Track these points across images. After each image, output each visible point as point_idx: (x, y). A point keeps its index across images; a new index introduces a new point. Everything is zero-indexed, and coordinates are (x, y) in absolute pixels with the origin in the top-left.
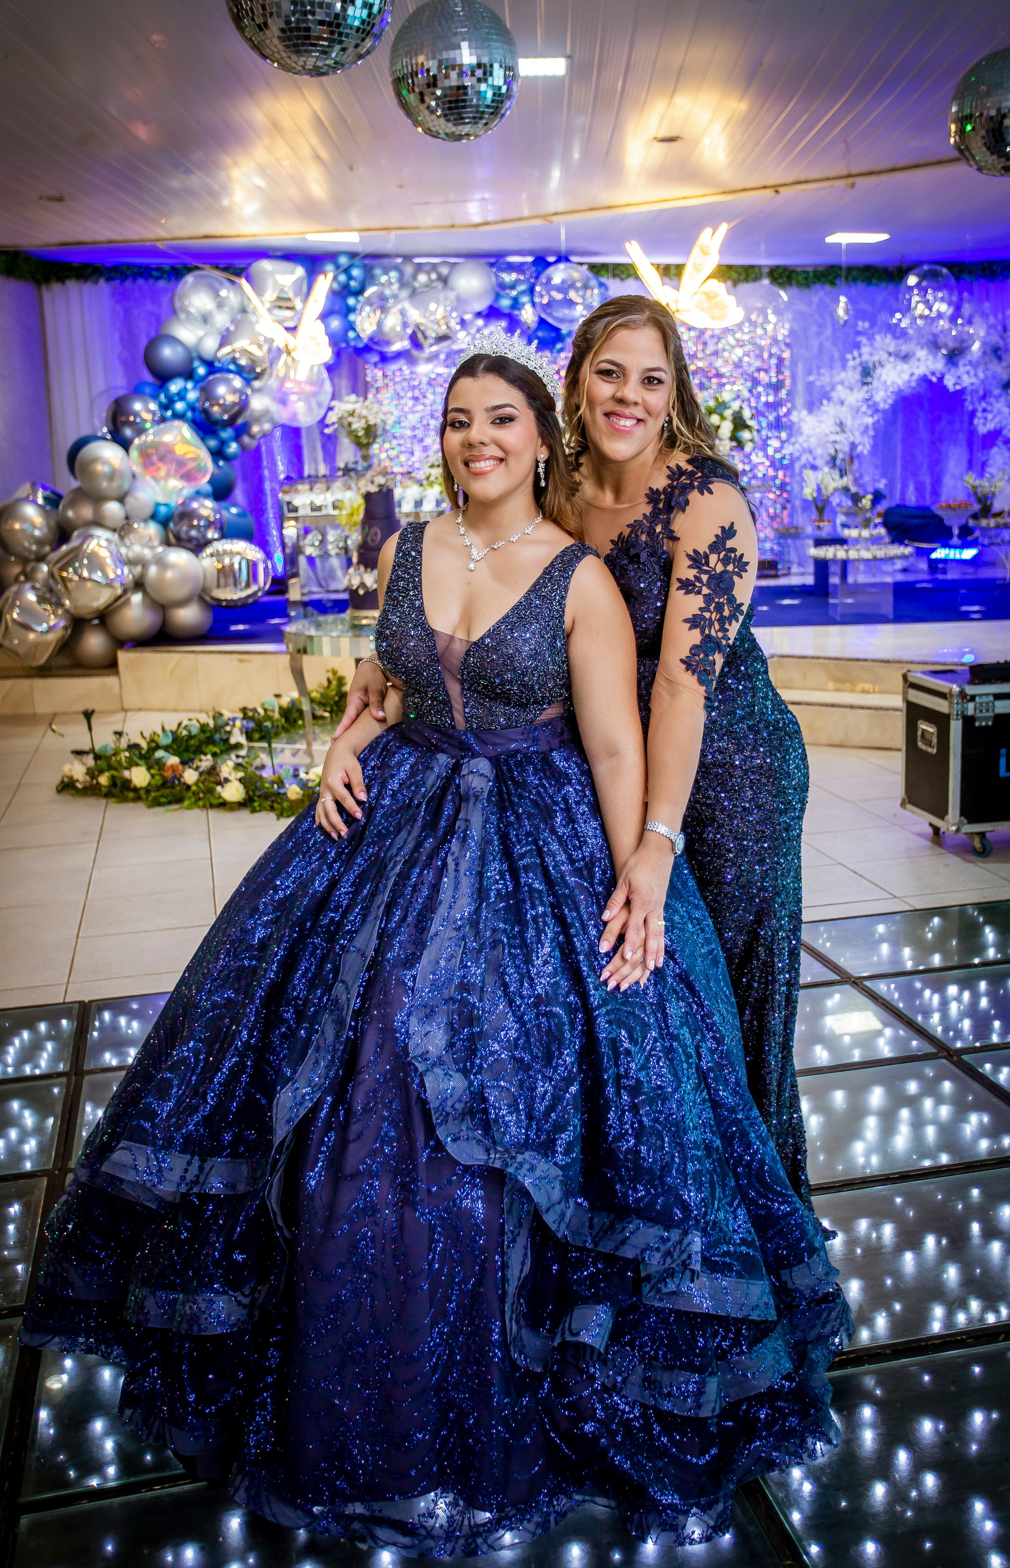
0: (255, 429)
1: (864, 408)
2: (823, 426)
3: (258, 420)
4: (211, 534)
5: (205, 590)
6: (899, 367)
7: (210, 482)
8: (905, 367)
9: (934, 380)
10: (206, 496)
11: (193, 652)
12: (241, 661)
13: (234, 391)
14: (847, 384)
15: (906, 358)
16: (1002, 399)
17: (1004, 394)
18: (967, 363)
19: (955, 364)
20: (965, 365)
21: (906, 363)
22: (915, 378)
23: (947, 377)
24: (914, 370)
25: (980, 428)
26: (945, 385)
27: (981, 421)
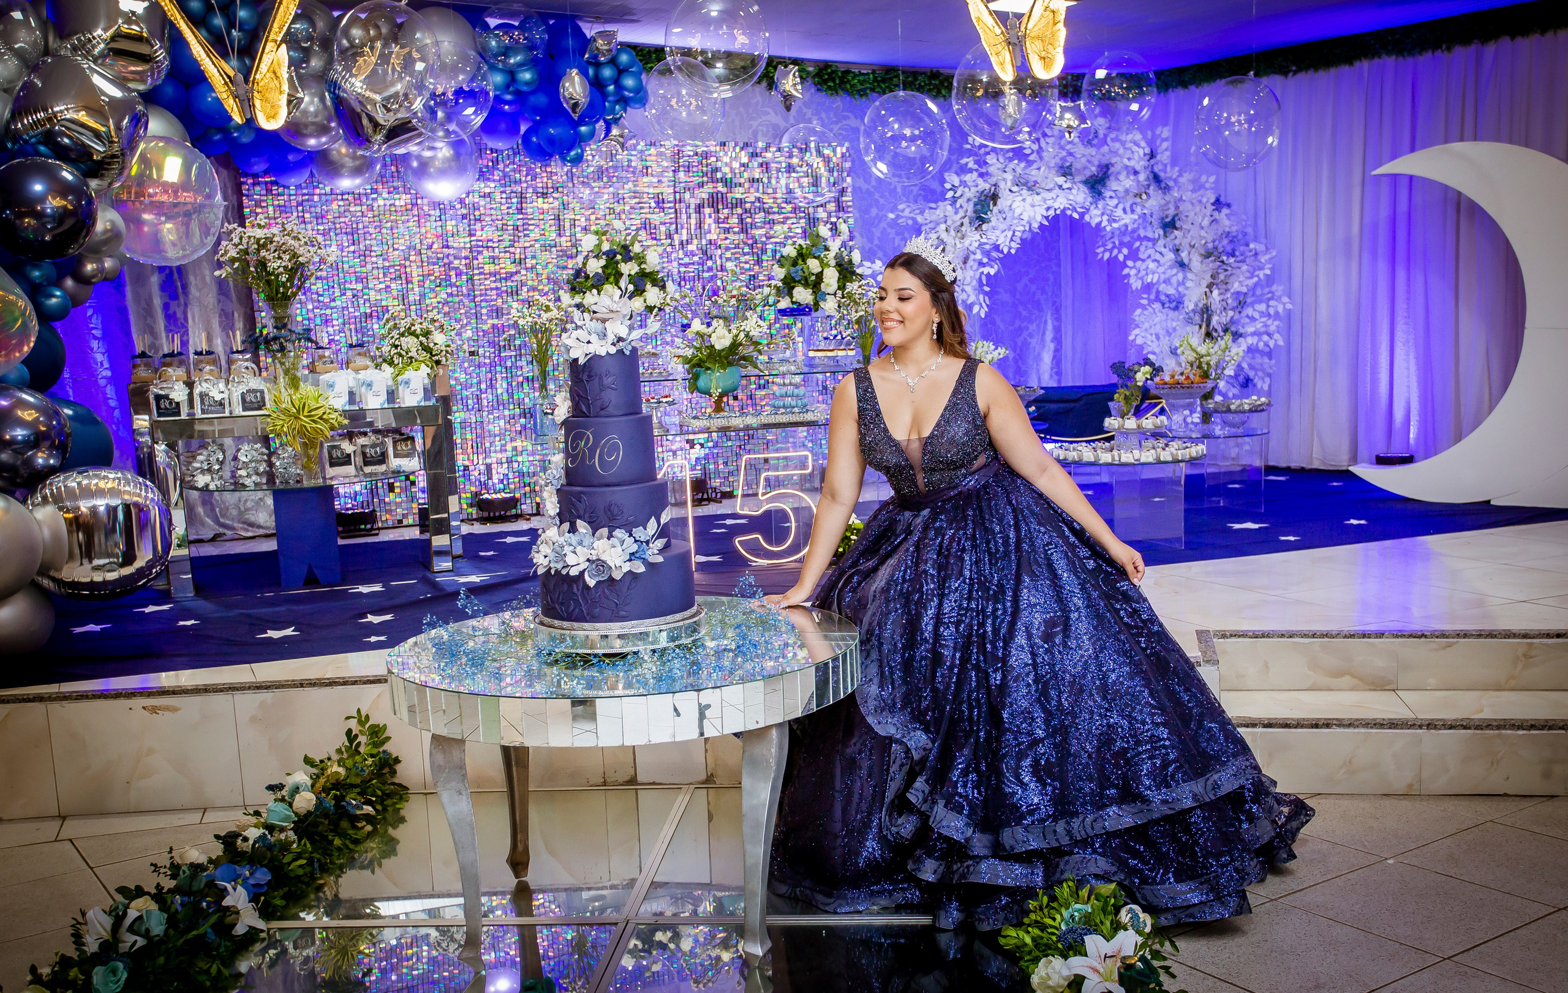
0: (89, 267)
1: (977, 255)
3: (97, 252)
4: (41, 459)
5: (44, 570)
6: (1029, 200)
7: (26, 362)
8: (1037, 198)
9: (1076, 216)
10: (22, 386)
11: (39, 698)
12: (154, 710)
13: (63, 189)
15: (1031, 187)
16: (1161, 242)
17: (1165, 236)
18: (1113, 194)
19: (1100, 194)
20: (1111, 197)
21: (1038, 194)
22: (1051, 213)
23: (1095, 212)
24: (1049, 203)
25: (1132, 280)
26: (1094, 223)
27: (1133, 272)
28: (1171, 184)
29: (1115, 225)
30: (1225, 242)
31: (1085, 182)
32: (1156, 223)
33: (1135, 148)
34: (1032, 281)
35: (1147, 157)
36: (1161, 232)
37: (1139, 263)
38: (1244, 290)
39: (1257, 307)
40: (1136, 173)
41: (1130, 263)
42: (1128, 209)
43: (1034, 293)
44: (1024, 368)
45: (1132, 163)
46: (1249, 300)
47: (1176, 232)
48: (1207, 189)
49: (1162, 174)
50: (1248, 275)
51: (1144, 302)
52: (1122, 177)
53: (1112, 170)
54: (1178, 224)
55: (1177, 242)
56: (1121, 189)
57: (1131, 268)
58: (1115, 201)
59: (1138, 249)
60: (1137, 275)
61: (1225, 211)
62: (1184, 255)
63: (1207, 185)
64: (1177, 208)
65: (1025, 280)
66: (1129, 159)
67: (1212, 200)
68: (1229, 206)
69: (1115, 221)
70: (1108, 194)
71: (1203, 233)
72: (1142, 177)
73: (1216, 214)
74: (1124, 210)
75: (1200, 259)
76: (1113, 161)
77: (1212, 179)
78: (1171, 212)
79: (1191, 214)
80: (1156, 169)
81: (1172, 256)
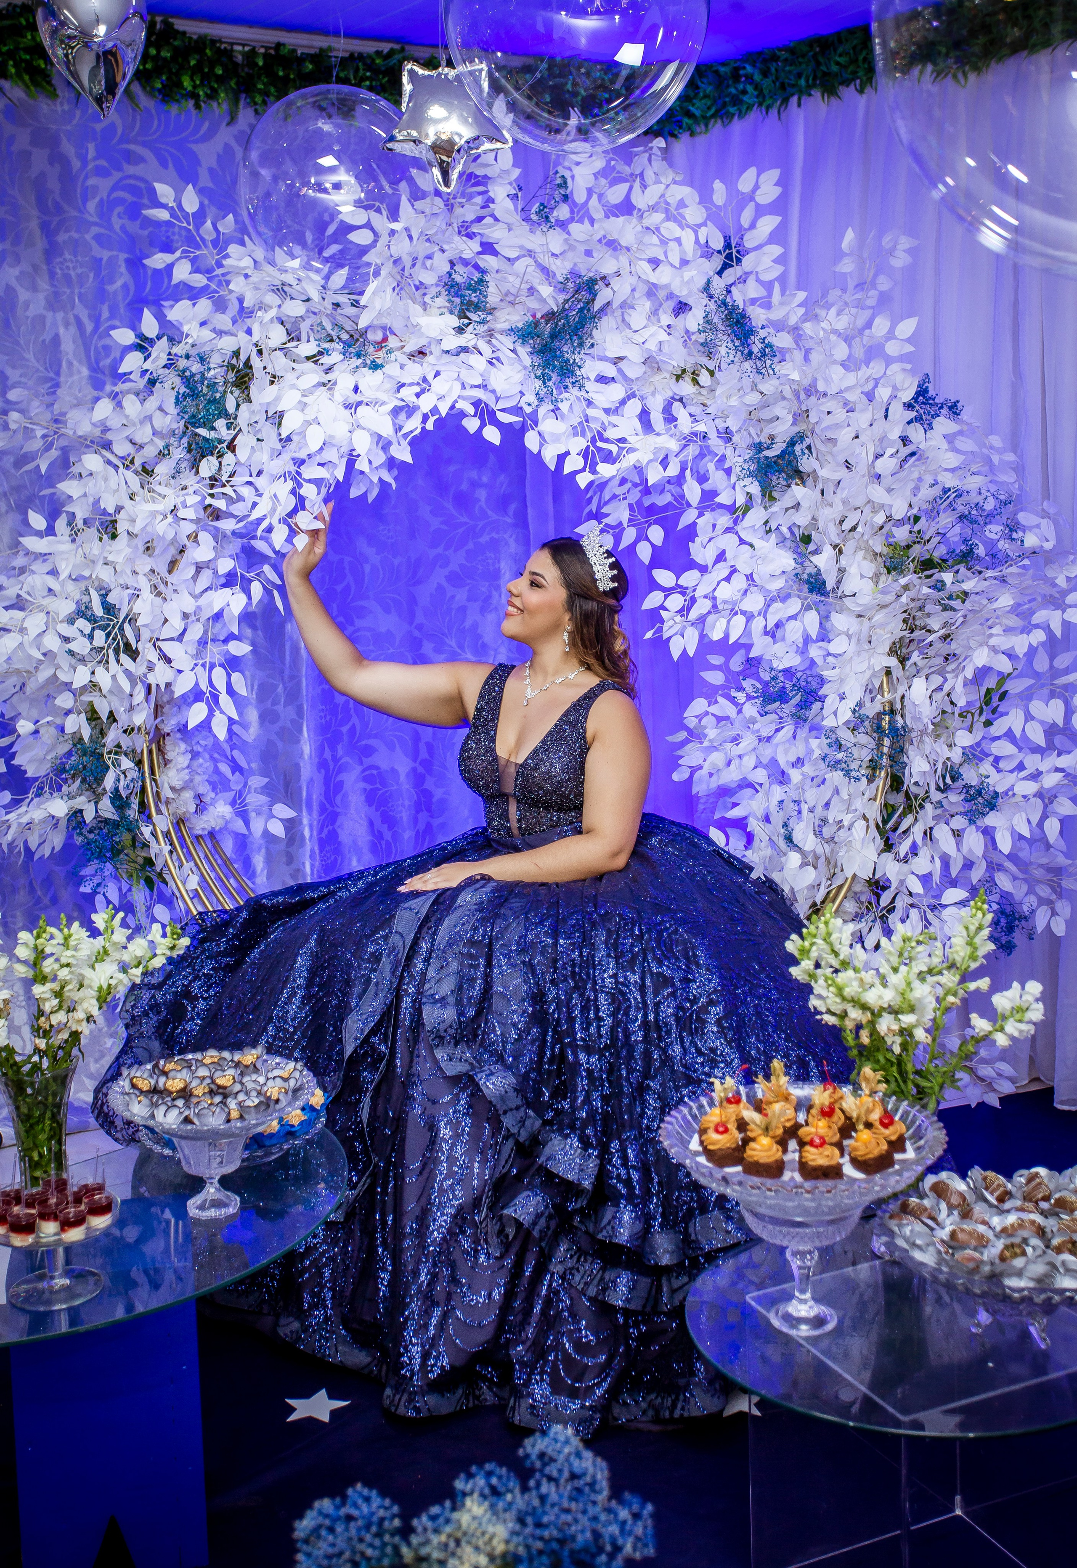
1: (204, 551)
2: (35, 623)
6: (344, 381)
8: (370, 381)
9: (492, 435)
14: (122, 448)
15: (358, 344)
16: (756, 517)
17: (768, 495)
18: (610, 371)
19: (567, 371)
20: (602, 379)
21: (375, 366)
22: (413, 425)
23: (548, 425)
24: (408, 394)
25: (671, 625)
26: (549, 457)
27: (676, 602)
28: (782, 340)
29: (605, 470)
30: (946, 519)
31: (525, 334)
32: (737, 460)
33: (671, 229)
34: (455, 579)
35: (718, 261)
36: (755, 489)
37: (689, 578)
38: (1004, 665)
39: (1036, 707)
40: (682, 308)
41: (664, 577)
42: (657, 418)
43: (463, 609)
44: (438, 794)
45: (663, 276)
46: (1014, 687)
47: (798, 491)
48: (889, 361)
49: (758, 316)
50: (1013, 621)
51: (715, 678)
52: (638, 317)
53: (603, 296)
54: (806, 464)
55: (802, 519)
56: (634, 355)
57: (668, 592)
58: (616, 392)
59: (691, 532)
60: (684, 611)
61: (943, 425)
62: (824, 561)
63: (892, 348)
64: (801, 415)
65: (439, 577)
66: (655, 263)
67: (907, 395)
68: (954, 409)
69: (609, 458)
70: (591, 368)
71: (878, 493)
72: (693, 320)
73: (916, 433)
74: (644, 416)
75: (870, 568)
76: (608, 266)
77: (907, 327)
78: (783, 430)
79: (845, 436)
80: (738, 297)
81: (786, 560)
